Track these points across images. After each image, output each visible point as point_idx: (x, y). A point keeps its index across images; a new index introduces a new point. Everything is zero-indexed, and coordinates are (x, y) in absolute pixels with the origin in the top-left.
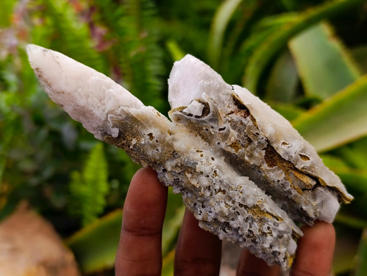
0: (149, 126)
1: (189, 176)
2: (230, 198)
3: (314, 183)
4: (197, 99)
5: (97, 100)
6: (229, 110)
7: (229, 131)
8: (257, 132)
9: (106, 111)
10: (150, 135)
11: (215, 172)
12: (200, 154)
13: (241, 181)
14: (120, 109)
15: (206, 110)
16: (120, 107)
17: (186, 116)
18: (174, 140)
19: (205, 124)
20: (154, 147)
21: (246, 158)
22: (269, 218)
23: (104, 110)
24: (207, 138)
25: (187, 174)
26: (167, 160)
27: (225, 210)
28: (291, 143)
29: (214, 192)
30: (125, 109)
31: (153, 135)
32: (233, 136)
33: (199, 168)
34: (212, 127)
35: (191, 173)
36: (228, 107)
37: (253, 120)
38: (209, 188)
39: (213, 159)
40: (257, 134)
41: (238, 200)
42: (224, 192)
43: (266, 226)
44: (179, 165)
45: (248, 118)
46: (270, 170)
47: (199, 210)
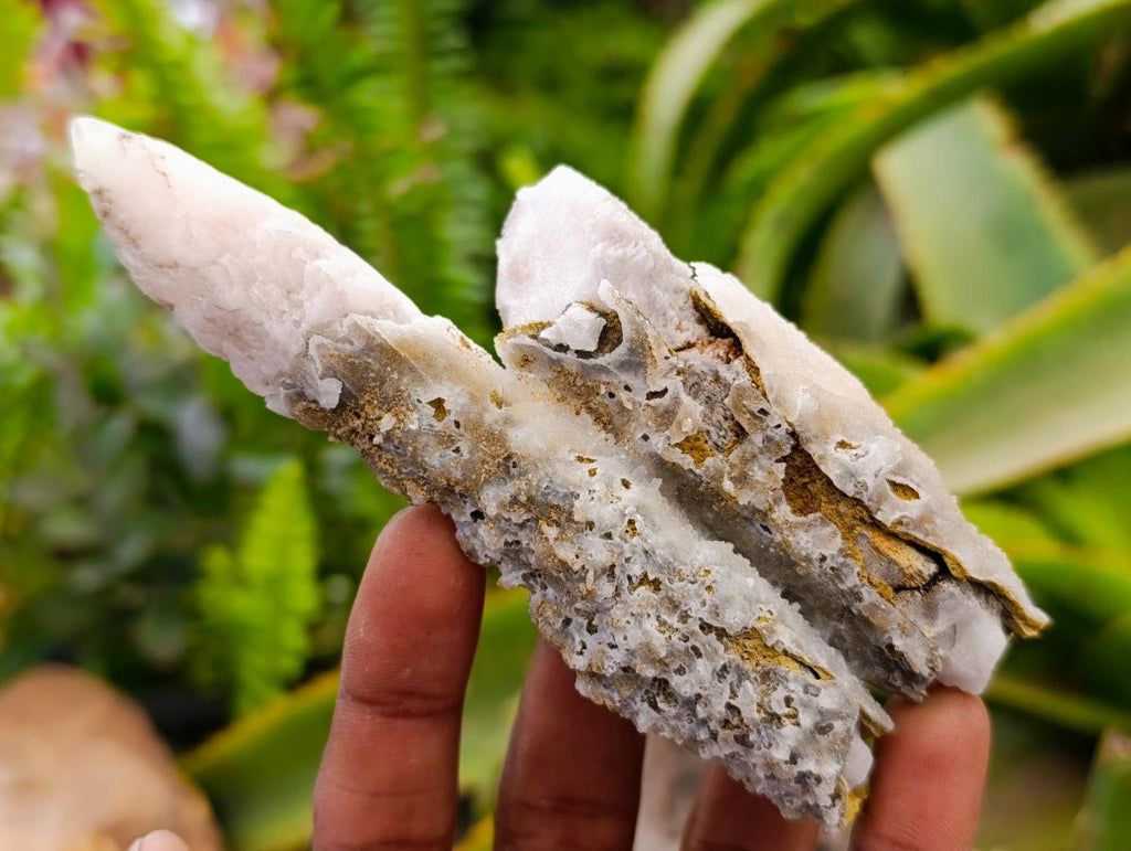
0: (435, 377)
1: (551, 532)
2: (674, 606)
3: (931, 568)
4: (585, 300)
5: (276, 292)
6: (681, 339)
7: (677, 401)
8: (764, 405)
9: (305, 327)
10: (438, 404)
11: (631, 522)
12: (587, 467)
13: (710, 554)
14: (346, 322)
15: (610, 334)
16: (346, 315)
17: (549, 351)
18: (508, 421)
19: (604, 378)
20: (446, 440)
21: (728, 486)
22: (792, 670)
23: (297, 324)
24: (611, 422)
25: (545, 528)
26: (487, 481)
27: (659, 641)
28: (864, 443)
29: (626, 583)
30: (364, 321)
31: (447, 406)
32: (689, 415)
33: (582, 509)
34: (627, 388)
35: (558, 525)
36: (679, 328)
37: (753, 369)
38: (610, 571)
39: (626, 484)
40: (763, 411)
41: (698, 611)
42: (656, 585)
43: (780, 694)
44: (523, 498)
45: (738, 364)
46: (798, 525)
47: (578, 639)
